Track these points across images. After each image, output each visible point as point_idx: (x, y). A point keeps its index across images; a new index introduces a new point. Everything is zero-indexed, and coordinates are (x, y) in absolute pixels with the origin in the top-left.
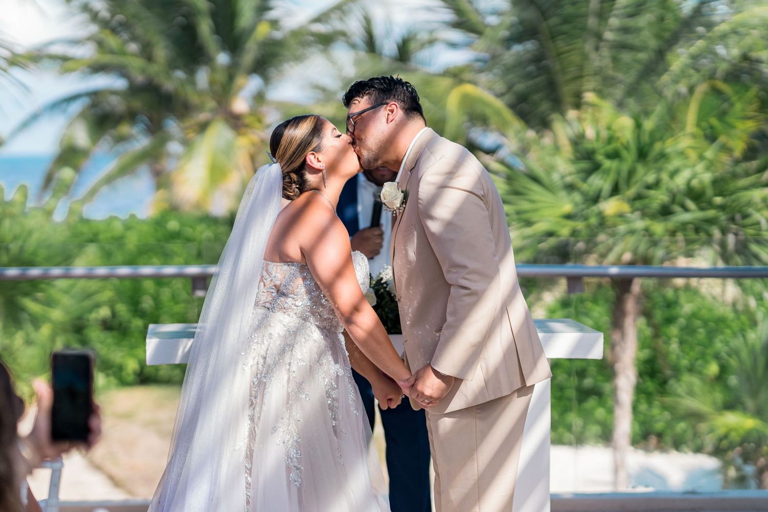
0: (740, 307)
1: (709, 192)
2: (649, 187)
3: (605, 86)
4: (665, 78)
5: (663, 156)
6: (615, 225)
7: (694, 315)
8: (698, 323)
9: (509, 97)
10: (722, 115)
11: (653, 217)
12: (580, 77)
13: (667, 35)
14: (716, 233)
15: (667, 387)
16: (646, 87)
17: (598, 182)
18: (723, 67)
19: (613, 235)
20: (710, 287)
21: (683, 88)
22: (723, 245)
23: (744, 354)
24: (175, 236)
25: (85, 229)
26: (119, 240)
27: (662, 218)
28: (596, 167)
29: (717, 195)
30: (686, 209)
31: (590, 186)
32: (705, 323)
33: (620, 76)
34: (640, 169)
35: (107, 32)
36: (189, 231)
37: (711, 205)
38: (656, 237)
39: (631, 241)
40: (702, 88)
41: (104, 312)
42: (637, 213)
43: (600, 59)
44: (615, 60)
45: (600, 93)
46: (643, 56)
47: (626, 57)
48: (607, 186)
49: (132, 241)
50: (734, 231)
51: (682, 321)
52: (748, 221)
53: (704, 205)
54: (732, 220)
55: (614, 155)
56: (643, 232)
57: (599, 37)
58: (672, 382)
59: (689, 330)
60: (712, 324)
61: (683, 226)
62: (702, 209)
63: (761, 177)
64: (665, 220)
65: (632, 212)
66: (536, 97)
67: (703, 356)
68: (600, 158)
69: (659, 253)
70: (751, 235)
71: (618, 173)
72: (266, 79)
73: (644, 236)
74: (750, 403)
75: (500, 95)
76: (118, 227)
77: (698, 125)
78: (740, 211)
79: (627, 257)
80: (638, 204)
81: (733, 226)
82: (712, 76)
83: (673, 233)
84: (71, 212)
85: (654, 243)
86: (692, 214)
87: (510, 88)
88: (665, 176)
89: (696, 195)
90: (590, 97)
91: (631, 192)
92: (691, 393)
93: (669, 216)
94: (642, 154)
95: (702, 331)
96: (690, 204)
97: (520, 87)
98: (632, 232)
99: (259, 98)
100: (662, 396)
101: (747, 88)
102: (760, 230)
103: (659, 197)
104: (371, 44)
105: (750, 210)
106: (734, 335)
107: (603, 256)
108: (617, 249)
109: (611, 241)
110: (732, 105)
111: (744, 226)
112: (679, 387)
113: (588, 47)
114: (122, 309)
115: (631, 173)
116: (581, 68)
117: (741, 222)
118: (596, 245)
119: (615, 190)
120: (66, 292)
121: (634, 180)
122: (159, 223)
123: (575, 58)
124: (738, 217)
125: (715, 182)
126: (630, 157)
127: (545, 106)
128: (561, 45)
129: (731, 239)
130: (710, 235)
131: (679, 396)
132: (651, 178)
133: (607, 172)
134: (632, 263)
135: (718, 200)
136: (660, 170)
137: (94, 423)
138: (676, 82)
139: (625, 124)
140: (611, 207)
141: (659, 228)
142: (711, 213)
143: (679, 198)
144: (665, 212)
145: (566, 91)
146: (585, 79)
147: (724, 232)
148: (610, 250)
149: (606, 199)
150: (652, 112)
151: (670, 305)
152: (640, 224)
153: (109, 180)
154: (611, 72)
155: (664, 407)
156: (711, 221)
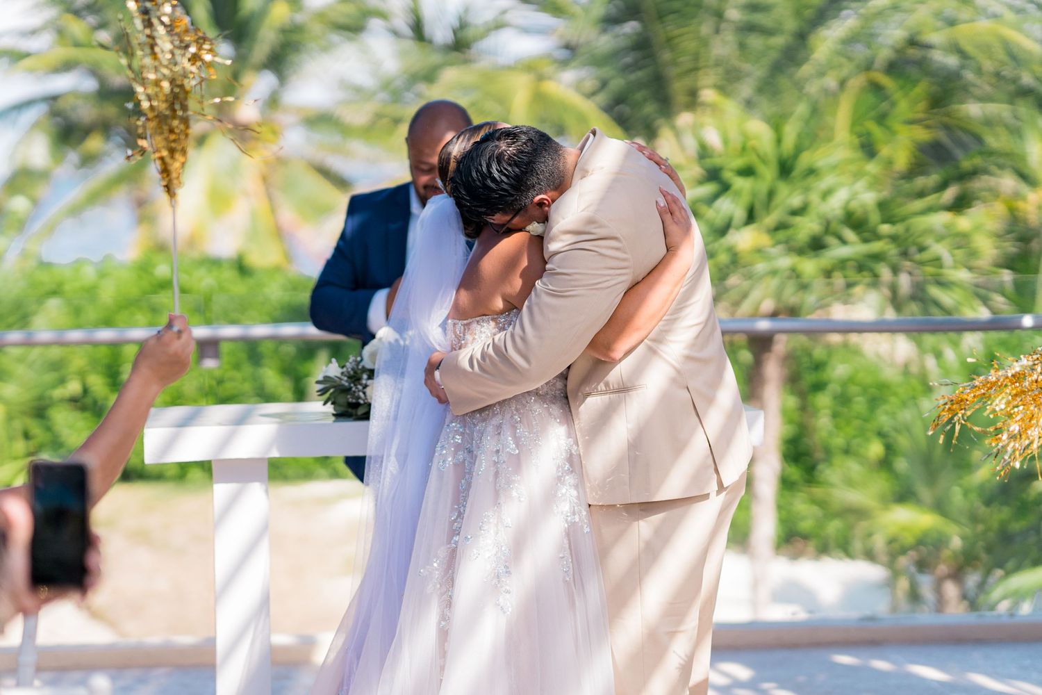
0: (914, 369)
1: (875, 217)
2: (796, 212)
3: (729, 80)
4: (806, 70)
5: (812, 172)
6: (751, 264)
7: (851, 380)
8: (853, 389)
9: (602, 98)
10: (882, 119)
11: (800, 252)
12: (696, 69)
13: (808, 13)
14: (885, 273)
15: (816, 473)
16: (783, 82)
17: (729, 207)
18: (884, 55)
19: (749, 276)
20: (874, 345)
21: (831, 82)
22: (894, 289)
23: (918, 429)
24: (165, 285)
25: (43, 277)
26: (91, 292)
27: (813, 253)
28: (725, 188)
29: (885, 221)
30: (844, 242)
31: (718, 212)
32: (865, 390)
33: (746, 67)
34: (783, 189)
35: (70, 17)
36: (184, 279)
37: (877, 237)
38: (805, 280)
39: (774, 283)
40: (857, 82)
41: (74, 387)
42: (780, 248)
43: (723, 47)
44: (742, 46)
45: (722, 89)
46: (779, 41)
47: (755, 42)
48: (739, 214)
49: (108, 294)
50: (908, 269)
51: (834, 388)
52: (925, 256)
53: (866, 235)
54: (905, 254)
55: (747, 172)
56: (787, 273)
57: (719, 15)
58: (821, 467)
59: (843, 399)
60: (873, 390)
61: (842, 264)
62: (866, 241)
63: (939, 198)
64: (817, 256)
65: (774, 246)
66: (639, 96)
67: (862, 433)
68: (728, 175)
69: (810, 299)
70: (932, 275)
71: (754, 194)
72: (282, 78)
73: (789, 278)
74: (925, 493)
75: (591, 95)
76: (89, 274)
77: (852, 131)
78: (914, 243)
79: (768, 305)
80: (781, 235)
81: (908, 263)
82: (868, 66)
83: (828, 274)
84: (24, 254)
85: (804, 287)
86: (853, 247)
87: (604, 84)
88: (814, 198)
89: (855, 221)
90: (708, 95)
91: (771, 219)
92: (850, 483)
93: (823, 251)
94: (785, 169)
95: (860, 399)
96: (850, 234)
97: (617, 83)
98: (774, 273)
99: (273, 102)
100: (810, 487)
101: (915, 83)
102: (941, 267)
103: (807, 227)
104: (418, 30)
105: (929, 241)
106: (904, 404)
107: (737, 304)
108: (755, 295)
109: (746, 284)
110: (893, 104)
111: (922, 263)
112: (832, 473)
113: (706, 29)
114: (98, 384)
115: (771, 194)
116: (696, 57)
117: (918, 257)
118: (726, 290)
119: (751, 217)
120: (20, 360)
121: (774, 203)
122: (144, 267)
123: (689, 44)
124: (913, 249)
125: (882, 205)
126: (768, 174)
127: (649, 109)
128: (671, 28)
129: (904, 282)
130: (876, 276)
131: (831, 485)
132: (796, 201)
133: (738, 194)
134: (774, 315)
135: (885, 228)
136: (807, 190)
137: (92, 560)
138: (821, 74)
139: (759, 129)
140: (745, 239)
141: (809, 266)
142: (876, 246)
143: (834, 225)
144: (816, 245)
145: (678, 88)
146: (701, 73)
147: (895, 270)
148: (745, 296)
149: (738, 228)
150: (791, 114)
151: (819, 366)
152: (785, 262)
153: (75, 211)
154: (736, 62)
155: (814, 501)
156: (878, 257)
